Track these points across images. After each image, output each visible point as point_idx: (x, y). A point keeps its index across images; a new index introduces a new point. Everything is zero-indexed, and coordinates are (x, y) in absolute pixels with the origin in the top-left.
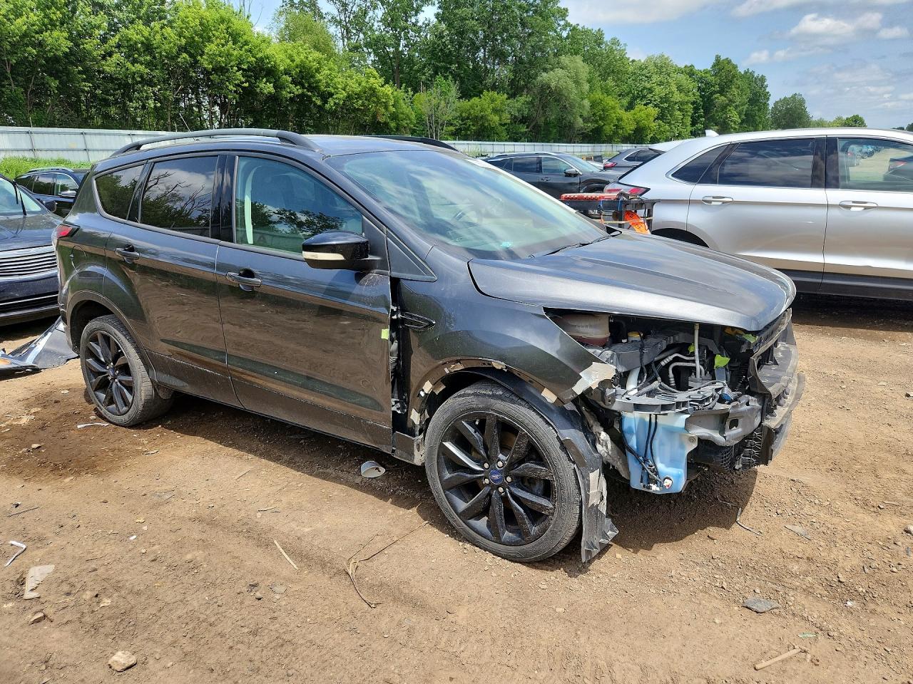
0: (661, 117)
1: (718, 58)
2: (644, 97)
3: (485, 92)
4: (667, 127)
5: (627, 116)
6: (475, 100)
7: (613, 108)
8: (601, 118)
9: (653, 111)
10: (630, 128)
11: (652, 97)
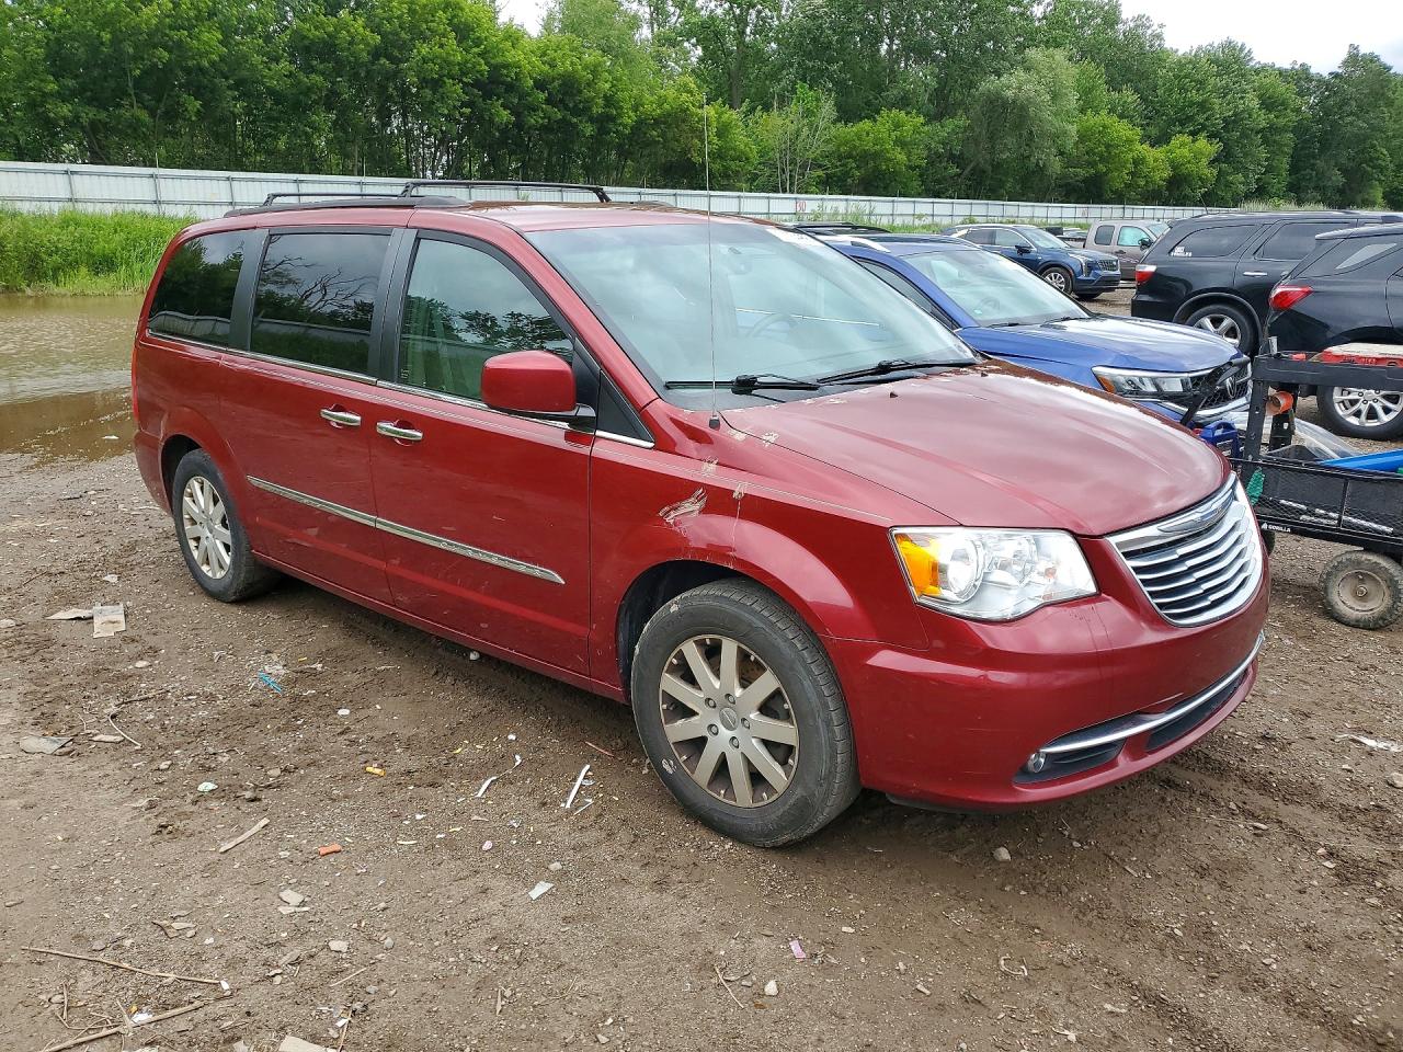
0: (1225, 156)
1: (1354, 47)
2: (1190, 119)
3: (884, 112)
5: (1153, 155)
6: (866, 125)
7: (1129, 141)
8: (1102, 159)
10: (1159, 176)
11: (1207, 119)
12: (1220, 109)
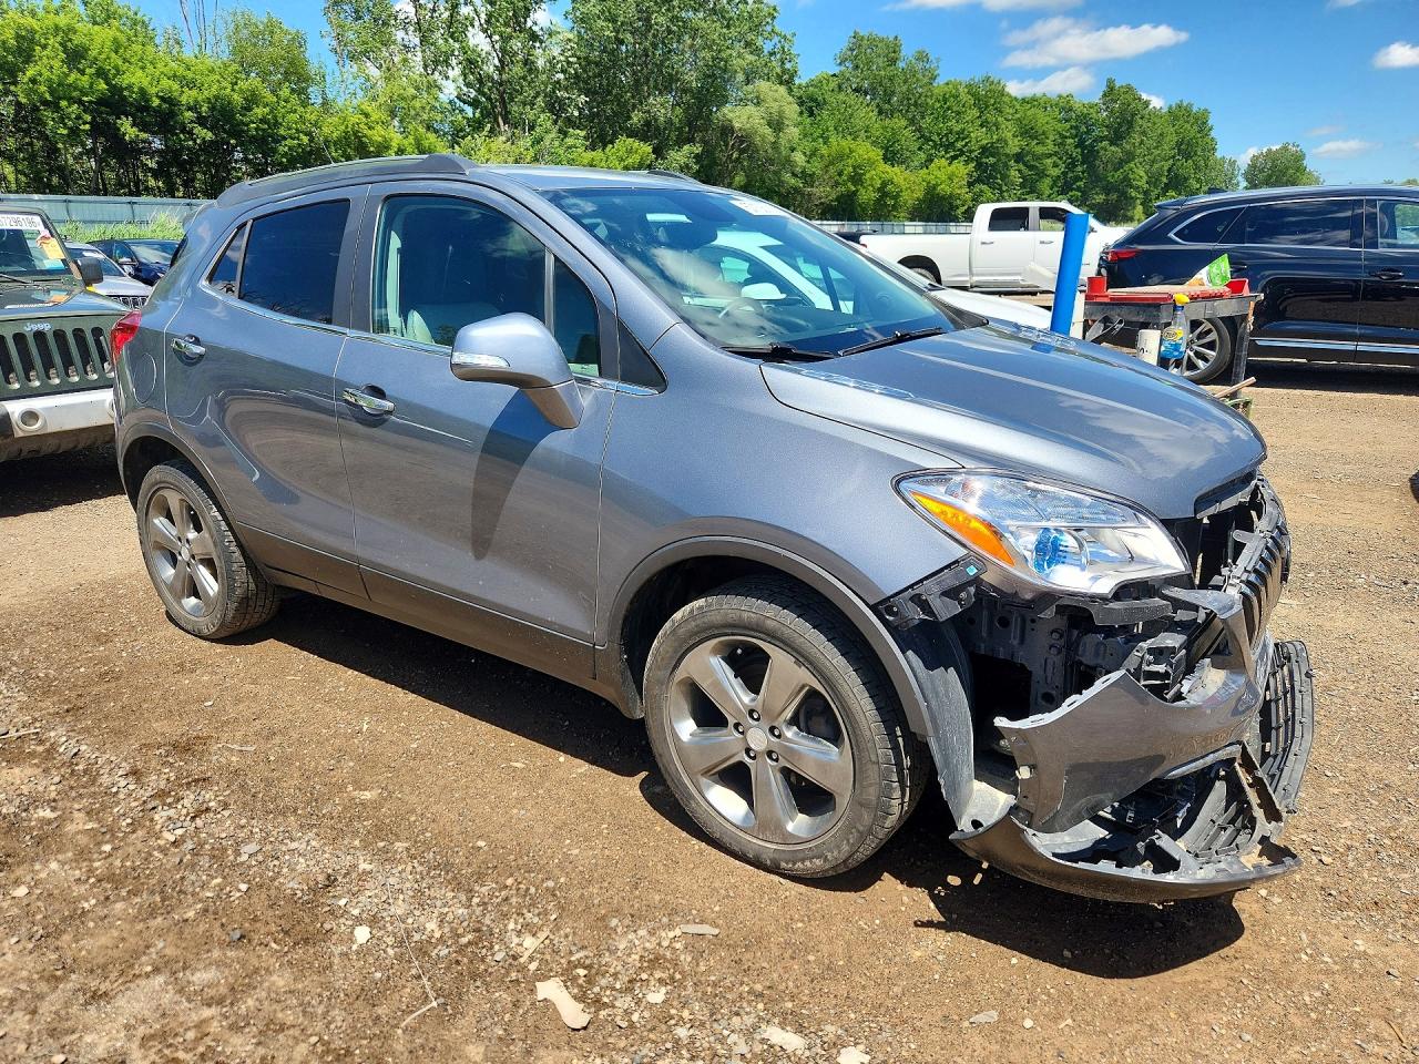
1: (1110, 82)
2: (951, 145)
3: (620, 139)
8: (851, 179)
9: (963, 170)
11: (966, 145)
12: (980, 137)
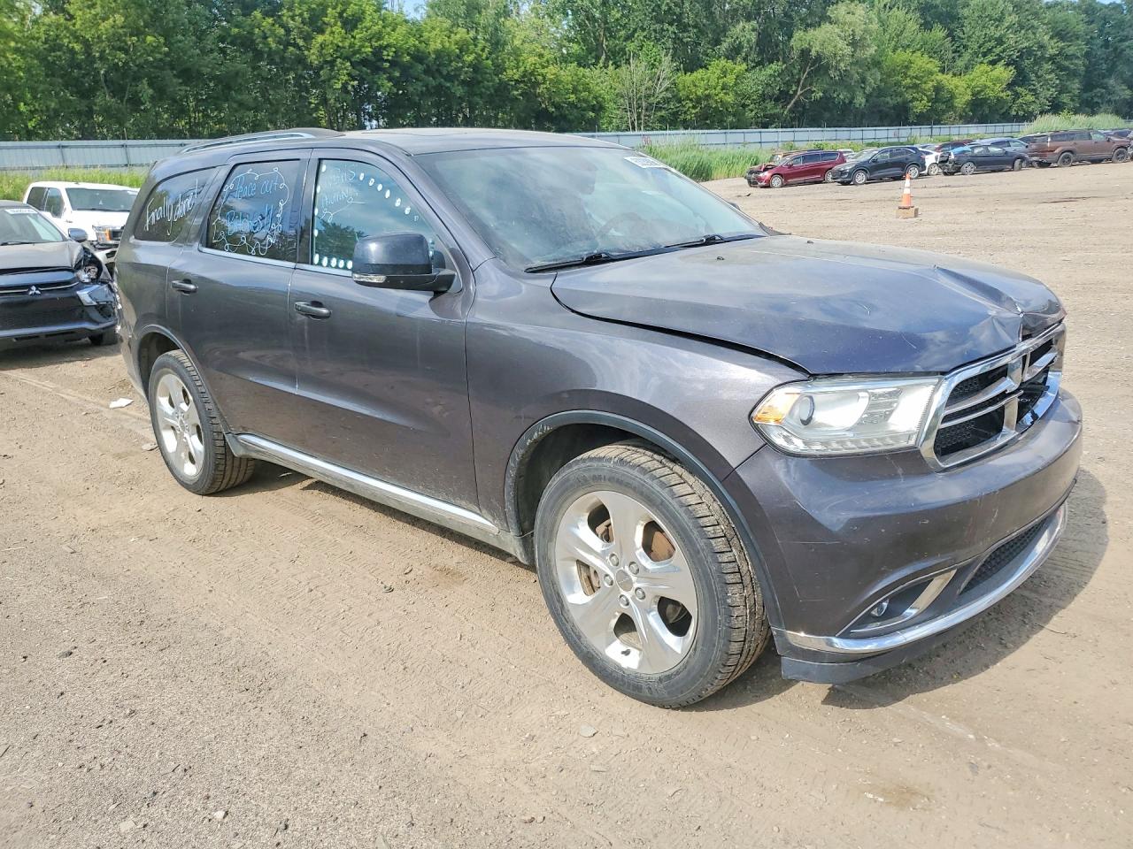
0: (1021, 79)
2: (989, 51)
3: (715, 62)
4: (1030, 98)
5: (955, 83)
6: (700, 73)
7: (929, 72)
8: (908, 89)
9: (1004, 73)
10: (961, 101)
11: (1004, 51)
12: (1015, 42)
